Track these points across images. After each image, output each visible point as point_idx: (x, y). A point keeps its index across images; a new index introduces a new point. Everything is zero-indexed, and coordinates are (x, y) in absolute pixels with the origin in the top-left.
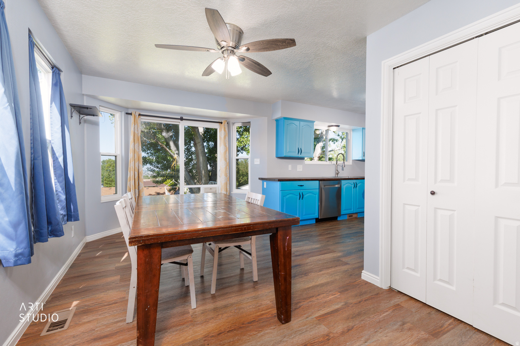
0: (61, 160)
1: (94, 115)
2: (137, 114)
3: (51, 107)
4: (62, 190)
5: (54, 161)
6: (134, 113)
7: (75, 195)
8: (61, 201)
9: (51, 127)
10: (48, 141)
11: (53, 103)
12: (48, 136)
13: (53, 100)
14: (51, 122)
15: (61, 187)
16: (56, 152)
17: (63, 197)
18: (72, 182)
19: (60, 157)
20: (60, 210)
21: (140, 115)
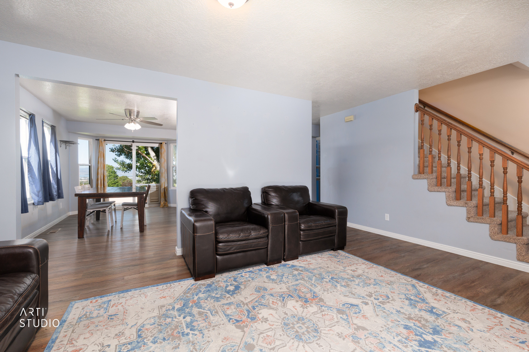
0: (55, 169)
1: (74, 144)
2: (103, 140)
3: (50, 145)
4: (55, 183)
5: (51, 170)
6: (101, 140)
7: (62, 186)
8: (55, 188)
9: (50, 154)
10: (49, 161)
11: (51, 143)
12: (49, 158)
13: (51, 141)
14: (50, 151)
15: (55, 182)
16: (52, 165)
17: (56, 187)
18: (59, 178)
19: (54, 168)
20: (55, 193)
21: (105, 140)
